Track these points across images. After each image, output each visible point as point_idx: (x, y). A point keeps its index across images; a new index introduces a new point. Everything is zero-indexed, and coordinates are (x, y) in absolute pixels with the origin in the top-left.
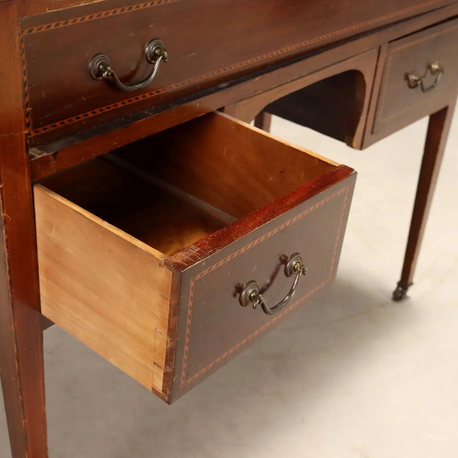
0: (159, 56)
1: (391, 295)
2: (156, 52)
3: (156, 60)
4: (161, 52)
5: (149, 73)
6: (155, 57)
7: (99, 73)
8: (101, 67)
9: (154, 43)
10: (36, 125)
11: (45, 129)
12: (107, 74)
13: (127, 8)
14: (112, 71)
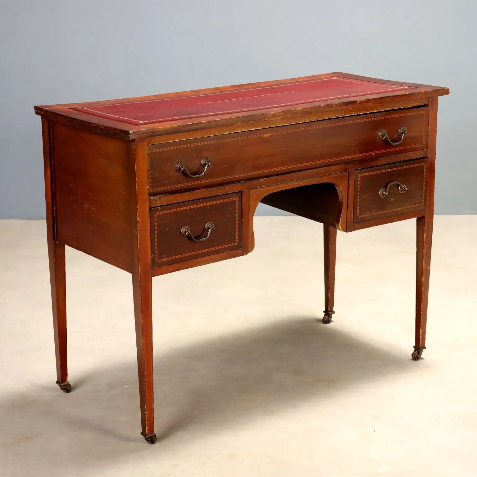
0: (207, 164)
1: (411, 357)
2: (206, 163)
3: (205, 166)
4: (208, 162)
5: (202, 171)
6: (205, 165)
7: (180, 168)
8: (181, 167)
9: (205, 159)
10: (153, 187)
11: (157, 189)
12: (183, 169)
13: (192, 144)
14: (185, 168)
